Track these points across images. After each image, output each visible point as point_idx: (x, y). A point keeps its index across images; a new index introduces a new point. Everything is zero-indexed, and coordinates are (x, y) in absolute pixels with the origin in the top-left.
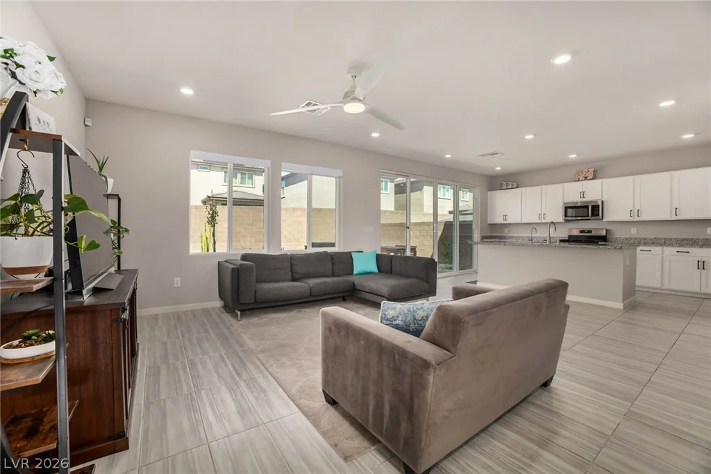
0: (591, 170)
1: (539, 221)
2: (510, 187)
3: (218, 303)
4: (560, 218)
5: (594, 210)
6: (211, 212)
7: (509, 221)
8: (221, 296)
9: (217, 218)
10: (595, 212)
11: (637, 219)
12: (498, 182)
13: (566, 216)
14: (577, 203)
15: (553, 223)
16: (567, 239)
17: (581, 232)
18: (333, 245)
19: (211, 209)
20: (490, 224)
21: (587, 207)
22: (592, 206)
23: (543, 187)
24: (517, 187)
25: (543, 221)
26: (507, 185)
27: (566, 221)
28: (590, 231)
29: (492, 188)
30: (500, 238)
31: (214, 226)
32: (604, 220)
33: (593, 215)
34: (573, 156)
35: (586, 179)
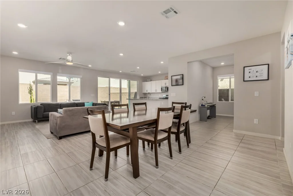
1: (155, 92)
3: (31, 120)
4: (160, 91)
6: (30, 89)
7: (148, 92)
8: (32, 117)
9: (32, 91)
13: (162, 91)
14: (164, 86)
16: (163, 98)
17: (166, 95)
18: (79, 100)
19: (30, 88)
21: (166, 88)
23: (157, 81)
24: (151, 81)
25: (157, 92)
26: (148, 80)
27: (162, 92)
29: (144, 81)
31: (31, 94)
33: (167, 90)
34: (160, 72)
35: (165, 79)
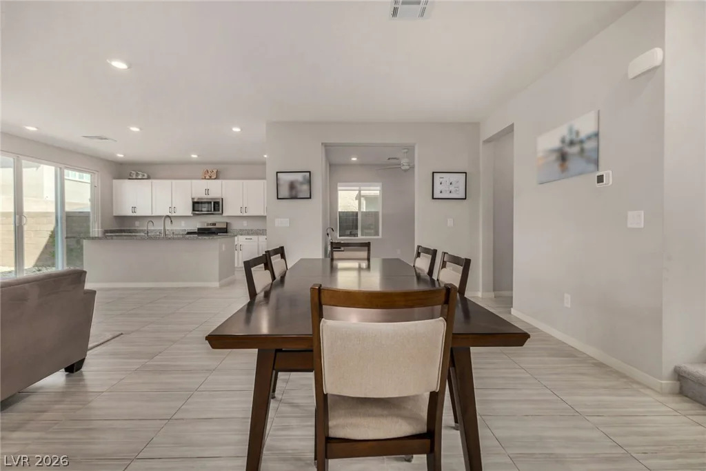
0: (215, 171)
2: (140, 177)
4: (189, 212)
5: (217, 206)
7: (138, 213)
10: (216, 208)
11: (245, 214)
12: (126, 170)
13: (194, 210)
14: (202, 199)
15: (168, 216)
16: (196, 231)
17: (208, 225)
20: (116, 217)
21: (211, 202)
22: (214, 202)
23: (174, 181)
24: (149, 178)
25: (174, 215)
26: (137, 174)
27: (194, 214)
28: (214, 224)
29: (120, 177)
30: (130, 231)
32: (224, 214)
33: (214, 210)
34: (194, 156)
35: (210, 178)
